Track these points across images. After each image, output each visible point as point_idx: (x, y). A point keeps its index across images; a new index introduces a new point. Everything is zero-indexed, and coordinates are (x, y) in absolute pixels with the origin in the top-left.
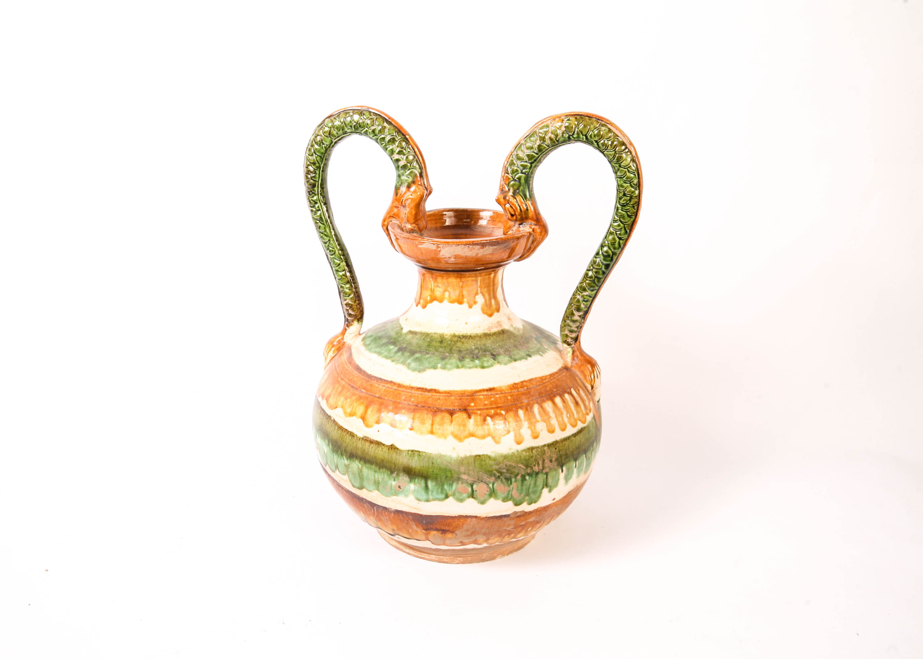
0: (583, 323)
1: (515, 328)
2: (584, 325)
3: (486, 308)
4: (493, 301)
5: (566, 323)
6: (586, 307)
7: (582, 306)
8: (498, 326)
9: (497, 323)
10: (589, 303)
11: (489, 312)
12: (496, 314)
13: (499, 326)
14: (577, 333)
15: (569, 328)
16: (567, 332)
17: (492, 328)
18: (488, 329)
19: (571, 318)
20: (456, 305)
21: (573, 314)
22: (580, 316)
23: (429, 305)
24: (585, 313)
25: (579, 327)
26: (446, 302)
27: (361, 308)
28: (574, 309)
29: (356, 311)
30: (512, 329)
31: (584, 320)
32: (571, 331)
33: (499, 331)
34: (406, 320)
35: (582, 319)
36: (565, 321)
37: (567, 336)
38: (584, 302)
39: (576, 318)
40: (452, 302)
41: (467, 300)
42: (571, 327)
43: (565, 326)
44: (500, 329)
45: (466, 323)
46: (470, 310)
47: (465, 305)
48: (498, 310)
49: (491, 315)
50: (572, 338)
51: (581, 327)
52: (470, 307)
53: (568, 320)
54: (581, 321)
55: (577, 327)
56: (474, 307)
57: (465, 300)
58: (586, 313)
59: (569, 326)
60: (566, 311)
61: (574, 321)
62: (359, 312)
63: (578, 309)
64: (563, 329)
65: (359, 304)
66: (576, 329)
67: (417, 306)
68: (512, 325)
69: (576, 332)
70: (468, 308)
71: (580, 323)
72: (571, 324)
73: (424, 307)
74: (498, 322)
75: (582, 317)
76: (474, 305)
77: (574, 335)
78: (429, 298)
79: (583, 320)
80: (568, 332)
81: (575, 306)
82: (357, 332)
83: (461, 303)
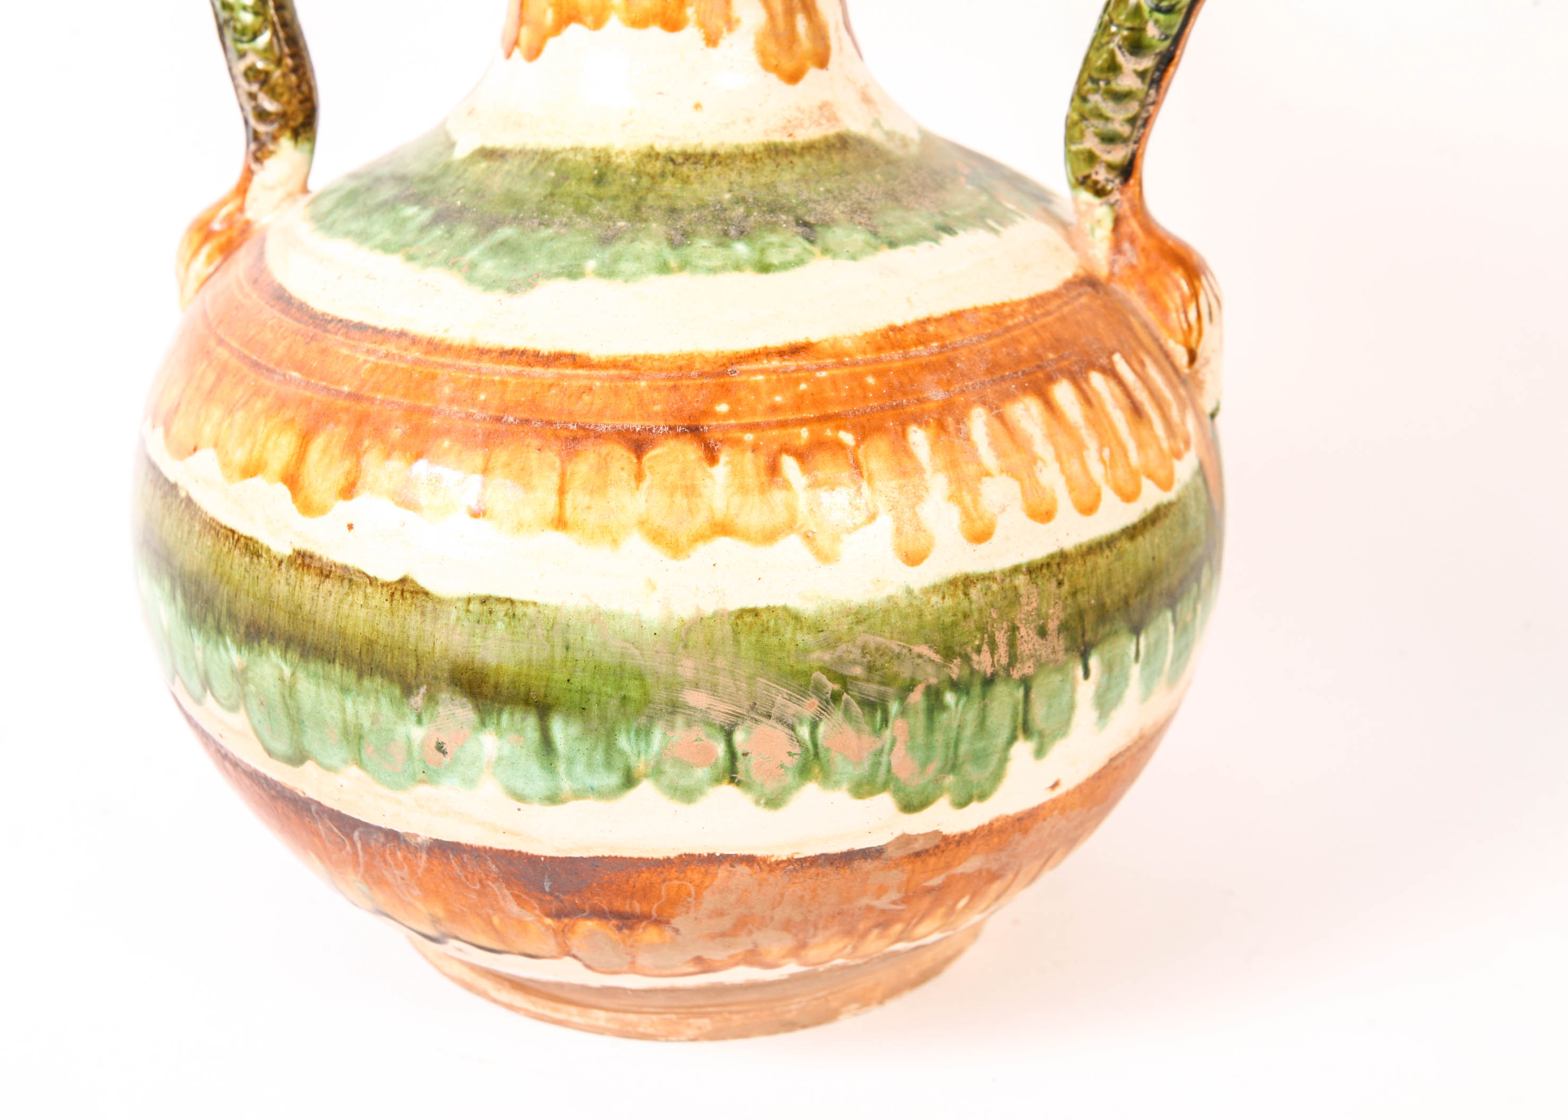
0: (1153, 103)
1: (890, 135)
2: (1157, 111)
3: (772, 48)
4: (801, 23)
5: (1088, 106)
6: (1167, 38)
7: (1152, 32)
8: (824, 121)
9: (821, 108)
10: (1178, 19)
11: (788, 65)
12: (813, 74)
13: (829, 120)
14: (1132, 147)
15: (1099, 124)
16: (1091, 143)
17: (801, 125)
18: (784, 128)
19: (1108, 82)
20: (655, 32)
21: (1113, 68)
22: (1142, 75)
23: (552, 44)
24: (1160, 62)
25: (1139, 122)
26: (614, 23)
27: (305, 88)
28: (1120, 47)
29: (285, 98)
30: (877, 136)
31: (1157, 91)
32: (1110, 139)
33: (826, 139)
34: (470, 113)
35: (1150, 87)
36: (1084, 99)
37: (1091, 158)
38: (1158, 16)
39: (1127, 81)
40: (639, 22)
41: (697, 12)
42: (1107, 119)
43: (1083, 117)
44: (831, 131)
45: (698, 106)
46: (711, 51)
47: (691, 35)
48: (822, 62)
49: (794, 77)
50: (1110, 167)
51: (1146, 122)
52: (712, 40)
53: (1096, 91)
54: (1147, 95)
55: (1132, 121)
56: (726, 41)
57: (690, 12)
58: (1167, 60)
59: (1100, 116)
60: (1087, 60)
61: (1120, 97)
62: (295, 102)
63: (1136, 47)
64: (1076, 133)
65: (295, 70)
66: (1125, 130)
67: (509, 55)
68: (877, 123)
69: (1125, 140)
70: (702, 44)
71: (1143, 105)
72: (1108, 107)
73: (534, 53)
74: (824, 106)
75: (1148, 80)
76: (725, 34)
77: (1118, 155)
78: (549, 17)
79: (1152, 92)
80: (1096, 140)
81: (1125, 33)
82: (295, 184)
83: (673, 24)
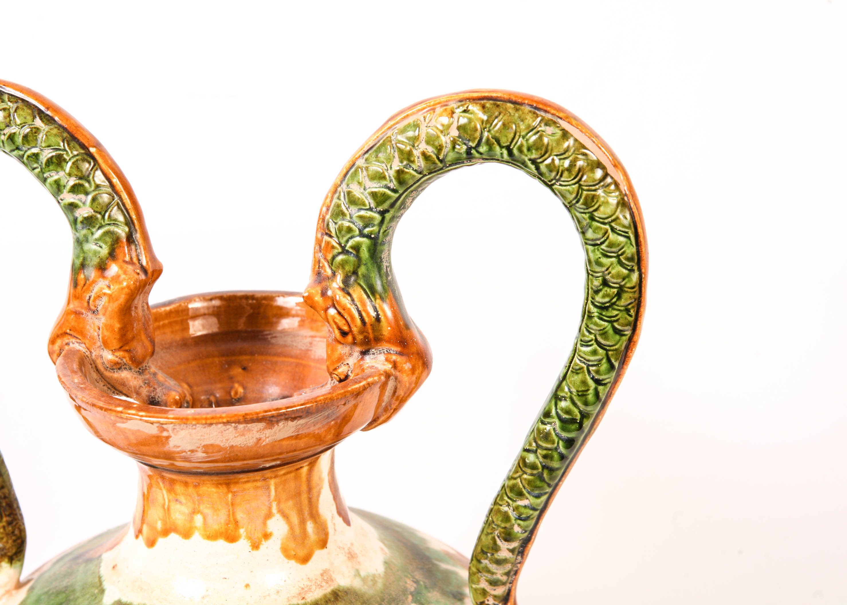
0: (520, 563)
1: (364, 580)
2: (521, 567)
3: (292, 545)
4: (310, 526)
5: (482, 566)
6: (526, 532)
7: (517, 529)
8: (324, 584)
9: (322, 575)
10: (532, 522)
11: (302, 553)
12: (318, 554)
13: (327, 583)
14: (508, 586)
15: (489, 576)
16: (484, 585)
17: (310, 590)
18: (300, 594)
19: (493, 554)
20: (221, 543)
21: (496, 548)
22: (512, 551)
23: (161, 541)
24: (523, 543)
25: (512, 573)
26: (197, 537)
27: (17, 532)
28: (498, 537)
29: (5, 540)
30: (357, 584)
31: (522, 557)
32: (494, 583)
33: (325, 596)
34: (114, 567)
35: (518, 555)
36: (479, 561)
37: (484, 592)
38: (519, 522)
39: (504, 553)
40: (212, 537)
41: (246, 531)
42: (493, 573)
43: (479, 571)
44: (327, 589)
45: (247, 586)
46: (255, 552)
47: (243, 544)
48: (323, 543)
49: (305, 560)
50: (495, 597)
51: (516, 573)
52: (256, 546)
53: (486, 559)
54: (516, 559)
55: (508, 574)
56: (265, 545)
57: (242, 531)
58: (526, 542)
59: (489, 571)
60: (479, 538)
61: (499, 562)
62: (10, 541)
63: (508, 537)
64: (475, 578)
65: (9, 523)
66: (504, 578)
67: (137, 537)
68: (357, 573)
69: (504, 584)
70: (250, 549)
71: (514, 564)
72: (493, 567)
73: (151, 543)
74: (324, 573)
75: (516, 553)
76: (263, 542)
77: (500, 591)
78: (159, 525)
79: (519, 558)
80: (487, 584)
81: (500, 529)
82: (13, 583)
83: (232, 538)
